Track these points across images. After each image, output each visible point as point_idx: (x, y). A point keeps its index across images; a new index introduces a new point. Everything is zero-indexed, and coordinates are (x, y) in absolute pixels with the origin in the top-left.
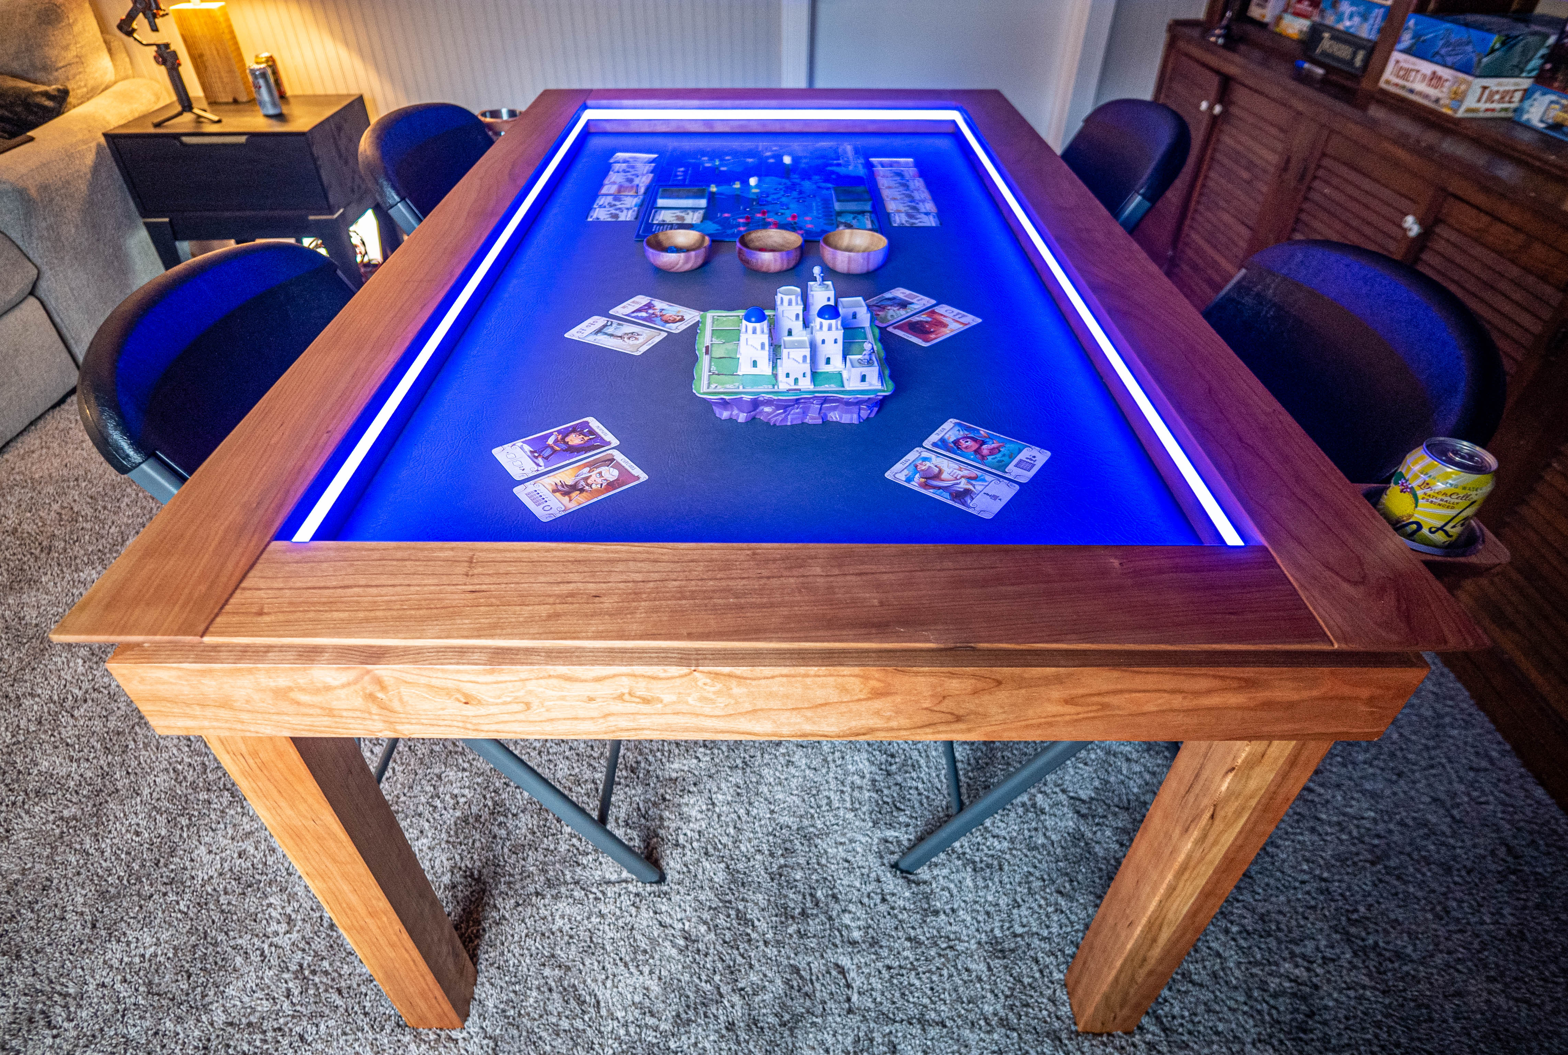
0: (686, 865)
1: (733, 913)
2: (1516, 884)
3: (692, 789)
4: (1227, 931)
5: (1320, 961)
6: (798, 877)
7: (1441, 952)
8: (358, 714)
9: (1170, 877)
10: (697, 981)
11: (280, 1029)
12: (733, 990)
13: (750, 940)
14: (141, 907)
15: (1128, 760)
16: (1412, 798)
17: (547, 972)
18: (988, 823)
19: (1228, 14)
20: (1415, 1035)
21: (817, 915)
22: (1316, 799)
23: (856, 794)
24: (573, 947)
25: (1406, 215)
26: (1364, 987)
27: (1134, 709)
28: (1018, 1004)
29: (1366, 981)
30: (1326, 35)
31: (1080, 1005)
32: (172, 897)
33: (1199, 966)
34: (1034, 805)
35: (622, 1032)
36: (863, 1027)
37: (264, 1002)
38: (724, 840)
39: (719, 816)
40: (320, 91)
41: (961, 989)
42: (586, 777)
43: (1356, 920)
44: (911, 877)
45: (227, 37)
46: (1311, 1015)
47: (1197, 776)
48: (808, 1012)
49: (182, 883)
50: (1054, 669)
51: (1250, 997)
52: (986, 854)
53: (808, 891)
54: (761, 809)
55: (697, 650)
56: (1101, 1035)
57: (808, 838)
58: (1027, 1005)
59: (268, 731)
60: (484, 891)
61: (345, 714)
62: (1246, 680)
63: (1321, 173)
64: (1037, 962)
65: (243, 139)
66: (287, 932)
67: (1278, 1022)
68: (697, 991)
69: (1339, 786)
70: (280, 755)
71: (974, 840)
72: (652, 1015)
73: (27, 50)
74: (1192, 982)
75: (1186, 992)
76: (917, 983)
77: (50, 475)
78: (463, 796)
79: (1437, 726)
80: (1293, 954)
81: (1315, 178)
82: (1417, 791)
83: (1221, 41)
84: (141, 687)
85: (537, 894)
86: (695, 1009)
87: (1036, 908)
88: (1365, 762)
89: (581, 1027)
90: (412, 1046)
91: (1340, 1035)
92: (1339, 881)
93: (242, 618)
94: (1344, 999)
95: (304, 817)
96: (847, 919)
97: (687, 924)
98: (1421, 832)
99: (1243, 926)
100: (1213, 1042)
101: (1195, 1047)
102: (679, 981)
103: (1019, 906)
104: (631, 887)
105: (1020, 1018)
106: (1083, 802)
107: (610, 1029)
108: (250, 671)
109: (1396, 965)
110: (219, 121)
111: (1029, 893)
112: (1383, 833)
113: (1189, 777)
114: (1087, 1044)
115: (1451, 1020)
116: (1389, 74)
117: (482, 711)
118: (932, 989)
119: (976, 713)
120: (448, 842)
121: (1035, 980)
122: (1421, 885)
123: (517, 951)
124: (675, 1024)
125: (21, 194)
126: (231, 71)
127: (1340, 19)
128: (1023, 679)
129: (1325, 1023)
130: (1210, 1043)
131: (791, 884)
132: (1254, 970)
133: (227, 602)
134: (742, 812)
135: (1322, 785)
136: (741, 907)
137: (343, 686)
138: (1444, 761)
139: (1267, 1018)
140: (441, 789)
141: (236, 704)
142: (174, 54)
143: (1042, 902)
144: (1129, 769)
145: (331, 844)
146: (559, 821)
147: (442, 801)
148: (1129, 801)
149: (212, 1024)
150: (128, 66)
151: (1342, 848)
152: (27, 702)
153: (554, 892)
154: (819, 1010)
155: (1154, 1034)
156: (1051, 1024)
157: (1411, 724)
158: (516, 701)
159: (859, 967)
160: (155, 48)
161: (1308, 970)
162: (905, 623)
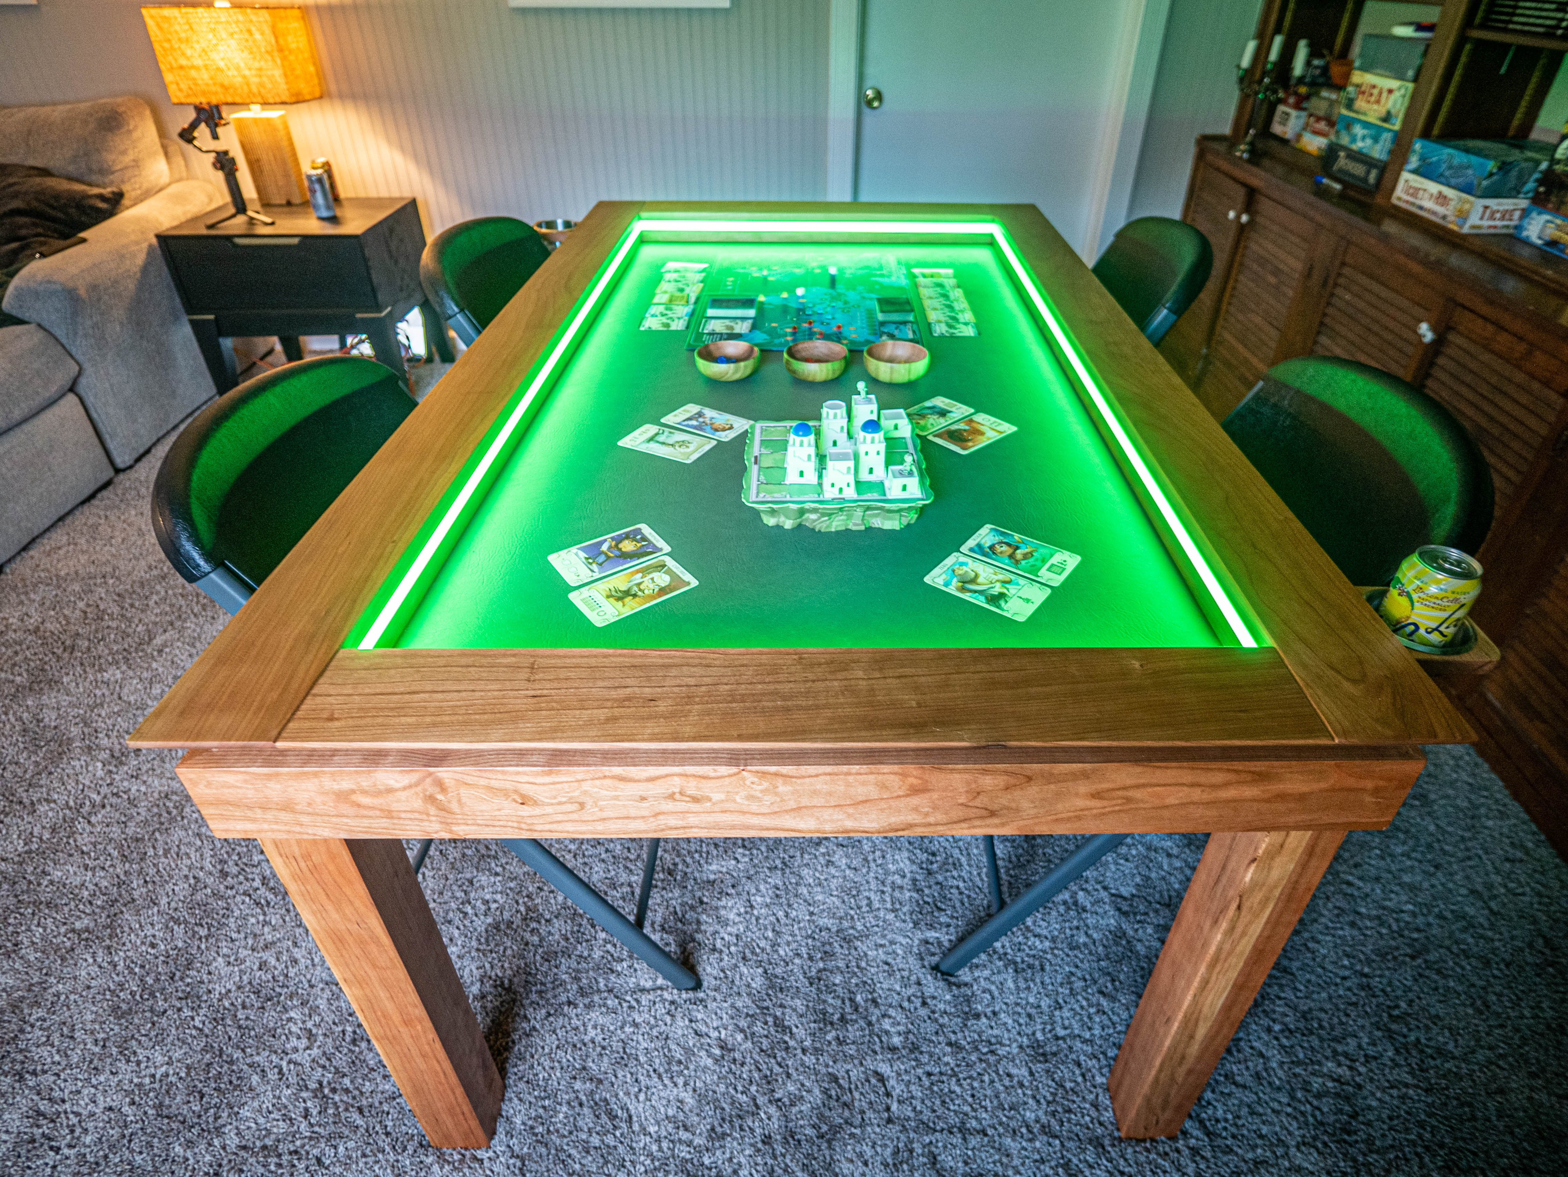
0: (723, 971)
1: (770, 1020)
2: (1554, 977)
3: (731, 891)
4: (1269, 1030)
5: (1362, 1060)
6: (837, 981)
7: (1482, 1047)
8: (417, 815)
9: (1202, 969)
10: (733, 1092)
11: (296, 1152)
12: (770, 1101)
13: (787, 1049)
14: (153, 1024)
15: (1169, 855)
16: (1450, 891)
17: (578, 1085)
18: (1029, 921)
19: (1251, 132)
20: (1459, 1134)
21: (856, 1021)
22: (1356, 893)
23: (897, 894)
24: (605, 1059)
25: (1421, 321)
26: (1407, 1086)
27: (1157, 802)
28: (1060, 1109)
29: (1409, 1079)
30: (1342, 154)
31: (1123, 1109)
32: (187, 1013)
33: (1242, 1066)
34: (1076, 903)
35: (654, 1148)
36: (903, 1137)
37: (281, 1123)
38: (763, 944)
39: (757, 919)
40: (373, 194)
41: (1003, 1095)
42: (622, 880)
43: (1398, 1017)
44: (952, 979)
45: (285, 143)
46: (1354, 1116)
47: (1224, 868)
48: (846, 1122)
49: (198, 997)
50: (1080, 765)
51: (1293, 1098)
52: (1028, 955)
53: (847, 995)
54: (800, 911)
55: (745, 750)
56: (1144, 1141)
57: (847, 940)
58: (1070, 1111)
59: (326, 833)
60: (514, 1001)
61: (403, 815)
62: (1260, 774)
63: (1341, 280)
64: (1079, 1065)
65: (296, 241)
66: (308, 1048)
67: (1322, 1124)
68: (732, 1104)
69: (1377, 879)
70: (333, 857)
71: (1016, 940)
72: (686, 1129)
73: (86, 154)
74: (1235, 1083)
75: (1229, 1095)
76: (958, 1090)
77: (76, 573)
78: (495, 901)
79: (1473, 818)
80: (1335, 1052)
81: (1336, 285)
82: (1455, 883)
83: (1245, 156)
84: (207, 791)
85: (569, 1003)
86: (731, 1122)
87: (1078, 1009)
88: (1403, 855)
89: (612, 1144)
90: (436, 1168)
91: (1383, 1135)
92: (1380, 976)
93: (314, 724)
94: (1387, 1098)
95: (350, 920)
96: (886, 1024)
97: (723, 1032)
98: (1459, 925)
99: (1285, 1024)
100: (1256, 1146)
101: (1240, 1151)
102: (715, 1092)
103: (1061, 1008)
104: (666, 995)
105: (1062, 1125)
106: (1125, 899)
107: (642, 1145)
108: (316, 775)
109: (1438, 1062)
110: (273, 224)
111: (1071, 994)
112: (1422, 927)
113: (1216, 869)
114: (1130, 1150)
115: (1494, 1118)
116: (1400, 192)
117: (538, 811)
118: (973, 1096)
119: (1008, 808)
120: (478, 950)
121: (1077, 1083)
122: (1460, 979)
123: (547, 1064)
124: (710, 1138)
125: (71, 295)
126: (286, 175)
127: (1354, 140)
128: (1051, 774)
129: (1369, 1124)
130: (1254, 1147)
131: (830, 989)
132: (1297, 1070)
133: (298, 708)
134: (781, 914)
135: (1361, 878)
136: (778, 1014)
137: (405, 788)
138: (1480, 852)
139: (1311, 1119)
140: (472, 895)
141: (298, 807)
142: (233, 161)
143: (1084, 1003)
144: (1170, 865)
145: (373, 948)
146: (593, 926)
147: (473, 908)
148: (1170, 897)
149: (224, 1148)
150: (183, 168)
151: (1382, 943)
152: (42, 808)
153: (587, 1001)
154: (857, 1120)
155: (1197, 1139)
156: (1094, 1130)
157: (1447, 815)
158: (570, 801)
159: (899, 1074)
160: (213, 155)
161: (1351, 1068)
162: (942, 724)
